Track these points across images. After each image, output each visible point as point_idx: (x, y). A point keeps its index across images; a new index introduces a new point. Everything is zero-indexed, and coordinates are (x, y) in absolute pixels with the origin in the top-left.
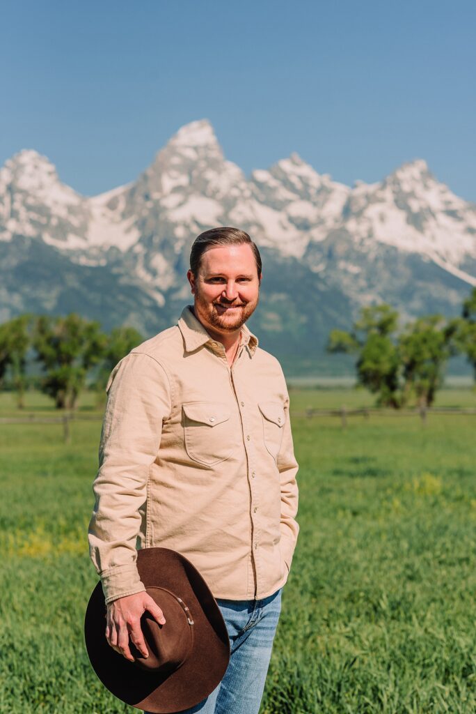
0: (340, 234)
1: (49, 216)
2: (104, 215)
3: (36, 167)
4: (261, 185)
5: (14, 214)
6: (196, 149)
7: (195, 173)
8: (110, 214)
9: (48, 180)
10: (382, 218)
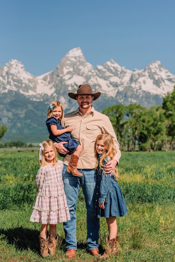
0: (129, 88)
1: (22, 84)
2: (42, 83)
3: (17, 65)
4: (100, 71)
5: (9, 83)
6: (75, 58)
7: (75, 67)
8: (44, 82)
9: (21, 70)
10: (144, 82)
